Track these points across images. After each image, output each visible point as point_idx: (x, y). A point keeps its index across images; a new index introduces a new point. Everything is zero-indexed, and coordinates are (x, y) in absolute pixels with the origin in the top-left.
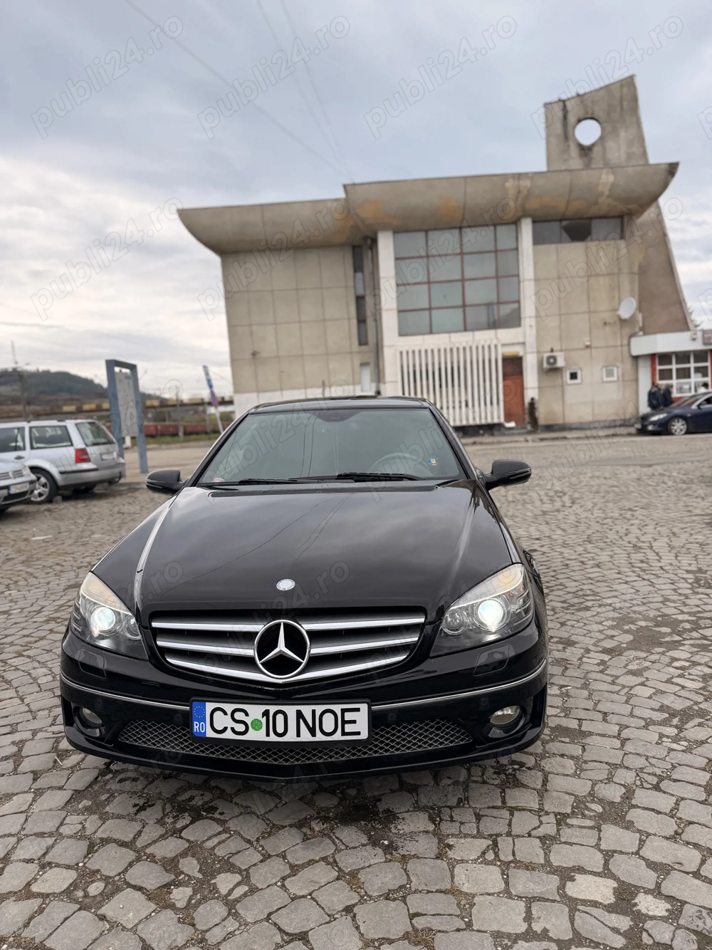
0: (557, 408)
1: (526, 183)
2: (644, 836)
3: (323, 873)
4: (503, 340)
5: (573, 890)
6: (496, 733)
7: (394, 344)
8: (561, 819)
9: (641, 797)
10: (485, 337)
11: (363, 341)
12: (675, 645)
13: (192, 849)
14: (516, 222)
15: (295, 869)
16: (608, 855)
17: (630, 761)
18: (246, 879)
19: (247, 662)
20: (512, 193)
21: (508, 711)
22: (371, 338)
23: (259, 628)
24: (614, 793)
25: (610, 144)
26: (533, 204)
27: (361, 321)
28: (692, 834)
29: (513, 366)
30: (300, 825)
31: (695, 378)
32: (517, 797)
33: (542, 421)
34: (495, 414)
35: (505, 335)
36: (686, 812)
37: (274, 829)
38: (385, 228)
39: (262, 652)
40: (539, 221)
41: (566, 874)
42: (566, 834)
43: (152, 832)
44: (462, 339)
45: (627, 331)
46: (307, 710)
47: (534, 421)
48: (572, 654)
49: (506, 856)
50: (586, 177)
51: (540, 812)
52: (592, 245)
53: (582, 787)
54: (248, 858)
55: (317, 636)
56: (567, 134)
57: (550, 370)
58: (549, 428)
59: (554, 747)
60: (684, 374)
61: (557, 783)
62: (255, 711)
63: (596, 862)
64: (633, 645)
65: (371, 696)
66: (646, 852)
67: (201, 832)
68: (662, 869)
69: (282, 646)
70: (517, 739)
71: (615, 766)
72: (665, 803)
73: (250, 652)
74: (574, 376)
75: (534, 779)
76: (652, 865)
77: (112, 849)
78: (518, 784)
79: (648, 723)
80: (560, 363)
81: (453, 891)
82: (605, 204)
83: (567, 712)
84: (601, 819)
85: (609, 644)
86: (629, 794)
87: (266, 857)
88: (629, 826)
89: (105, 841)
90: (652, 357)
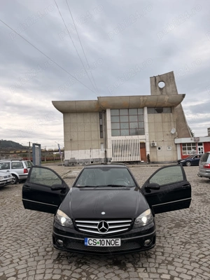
0: (155, 157)
1: (146, 98)
2: (176, 267)
3: (112, 275)
4: (140, 138)
5: (162, 277)
6: (146, 245)
7: (110, 138)
8: (159, 264)
9: (176, 260)
10: (135, 137)
11: (101, 137)
12: (184, 227)
13: (84, 271)
14: (143, 108)
15: (106, 274)
16: (169, 271)
17: (174, 253)
18: (97, 276)
19: (96, 230)
20: (142, 101)
21: (148, 241)
22: (104, 136)
23: (98, 222)
24: (170, 259)
25: (167, 88)
26: (147, 104)
27: (101, 131)
28: (185, 266)
29: (143, 145)
30: (105, 266)
31: (193, 150)
32: (150, 260)
33: (151, 161)
34: (138, 158)
35: (141, 137)
36: (184, 262)
37: (100, 267)
38: (108, 108)
39: (99, 227)
40: (149, 108)
41: (161, 274)
42: (160, 267)
43: (74, 268)
44: (129, 138)
45: (174, 137)
46: (108, 240)
47: (149, 161)
48: (161, 229)
49: (149, 271)
50: (161, 97)
51: (155, 263)
52: (163, 114)
53: (163, 258)
54: (96, 272)
55: (111, 224)
56: (156, 85)
57: (153, 146)
58: (153, 163)
59: (158, 250)
60: (190, 149)
61: (158, 257)
62: (98, 240)
63: (167, 272)
64: (175, 227)
65: (121, 237)
66: (177, 270)
67: (85, 267)
68: (180, 273)
69: (103, 226)
70: (150, 247)
71: (170, 254)
72: (181, 261)
73: (96, 227)
74: (159, 149)
75: (154, 256)
76: (177, 272)
77: (66, 271)
78: (150, 257)
79: (178, 245)
80: (156, 145)
81: (139, 277)
82: (166, 104)
83: (160, 242)
84: (167, 264)
85: (169, 226)
86: (173, 259)
87: (100, 272)
88: (173, 265)
89: (65, 269)
90: (181, 144)
